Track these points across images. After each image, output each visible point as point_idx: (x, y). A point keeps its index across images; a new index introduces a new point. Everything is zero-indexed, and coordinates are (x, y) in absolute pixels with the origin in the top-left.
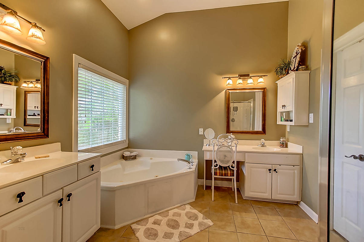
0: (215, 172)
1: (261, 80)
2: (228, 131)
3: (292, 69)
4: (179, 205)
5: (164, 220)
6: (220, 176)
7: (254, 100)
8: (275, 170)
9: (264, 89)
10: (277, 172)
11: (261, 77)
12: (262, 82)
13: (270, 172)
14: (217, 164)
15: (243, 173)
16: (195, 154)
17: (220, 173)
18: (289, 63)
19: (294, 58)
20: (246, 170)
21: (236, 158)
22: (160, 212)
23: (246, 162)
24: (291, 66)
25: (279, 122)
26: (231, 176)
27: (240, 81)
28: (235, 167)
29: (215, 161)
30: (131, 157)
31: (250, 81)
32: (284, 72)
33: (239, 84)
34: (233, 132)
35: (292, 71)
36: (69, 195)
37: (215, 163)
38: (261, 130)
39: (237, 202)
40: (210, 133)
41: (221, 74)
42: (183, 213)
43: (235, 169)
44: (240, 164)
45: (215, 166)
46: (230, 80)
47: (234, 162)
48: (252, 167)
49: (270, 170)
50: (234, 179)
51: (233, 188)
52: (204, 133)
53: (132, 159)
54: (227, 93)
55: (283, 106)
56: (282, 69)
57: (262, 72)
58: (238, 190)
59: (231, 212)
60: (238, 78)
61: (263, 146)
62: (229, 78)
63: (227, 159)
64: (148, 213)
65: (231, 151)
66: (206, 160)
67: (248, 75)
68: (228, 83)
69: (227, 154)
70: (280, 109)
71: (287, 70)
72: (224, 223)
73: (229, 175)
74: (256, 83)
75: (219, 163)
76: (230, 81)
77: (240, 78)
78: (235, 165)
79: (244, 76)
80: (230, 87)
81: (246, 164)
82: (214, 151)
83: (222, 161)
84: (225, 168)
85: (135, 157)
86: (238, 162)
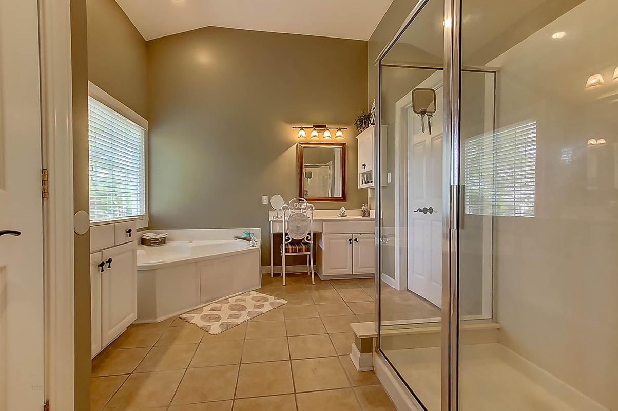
0: (286, 249)
1: (339, 133)
2: (301, 195)
3: (372, 123)
4: (241, 293)
5: (225, 307)
6: (293, 252)
7: (333, 163)
8: (356, 240)
9: (343, 145)
10: (357, 242)
11: (340, 129)
12: (340, 136)
13: (351, 243)
14: (288, 238)
15: (321, 248)
16: (257, 231)
17: (292, 249)
18: (369, 116)
19: (373, 110)
20: (323, 245)
21: (312, 229)
22: (217, 300)
23: (323, 233)
24: (370, 119)
25: (360, 186)
26: (306, 251)
27: (315, 133)
28: (311, 240)
29: (287, 234)
30: (156, 240)
31: (327, 133)
32: (364, 126)
33: (314, 136)
34: (308, 200)
35: (371, 124)
36: (110, 261)
37: (287, 236)
38: (340, 197)
39: (313, 283)
40: (277, 201)
41: (291, 121)
42: (248, 298)
43: (311, 242)
44: (317, 236)
45: (286, 241)
46: (302, 131)
47: (309, 234)
48: (332, 239)
49: (350, 240)
50: (310, 255)
51: (309, 273)
52: (269, 201)
53: (159, 243)
54: (300, 148)
55: (363, 166)
56: (362, 122)
57: (340, 124)
58: (315, 274)
59: (307, 291)
60: (312, 129)
61: (343, 215)
62: (302, 129)
63: (300, 231)
64: (201, 303)
65: (306, 220)
66: (273, 234)
67: (324, 126)
68: (299, 135)
69: (301, 224)
70: (361, 170)
71: (367, 124)
72: (300, 300)
73: (304, 251)
74: (334, 138)
75: (291, 236)
76: (303, 133)
77: (315, 130)
78: (311, 237)
79: (320, 127)
80: (302, 140)
81: (324, 236)
82: (285, 221)
83: (295, 234)
84: (299, 242)
85: (163, 241)
86: (314, 234)
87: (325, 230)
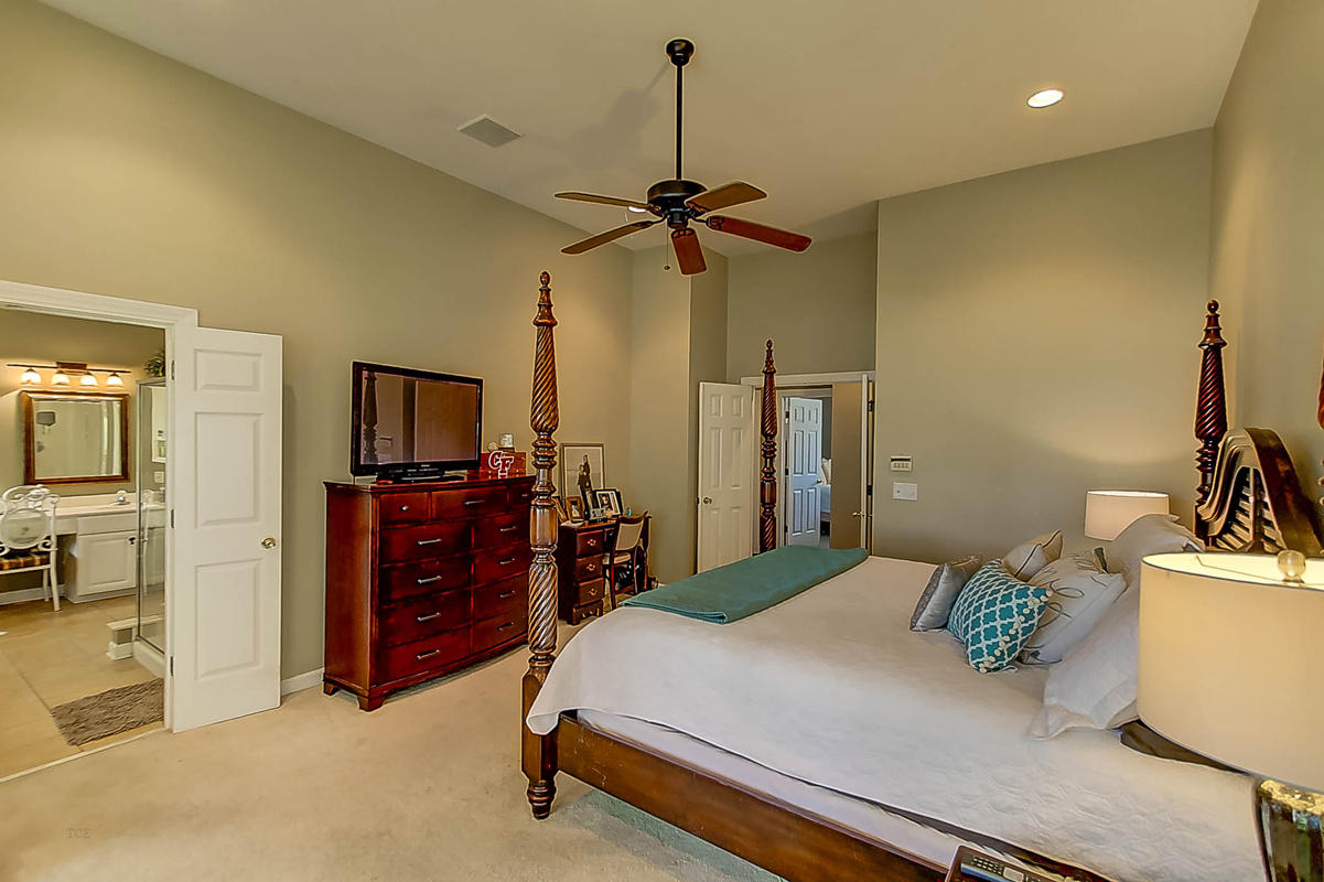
1: (114, 380)
2: (29, 478)
6: (11, 569)
9: (123, 396)
11: (115, 373)
12: (116, 384)
14: (2, 547)
15: (73, 556)
17: (11, 563)
20: (77, 551)
21: (54, 530)
23: (78, 534)
25: (155, 457)
26: (41, 564)
27: (63, 378)
28: (54, 547)
31: (87, 378)
33: (59, 384)
34: (45, 483)
38: (117, 474)
39: (57, 610)
43: (53, 550)
44: (64, 541)
46: (32, 373)
47: (48, 538)
48: (94, 541)
50: (49, 569)
51: (47, 599)
54: (25, 399)
55: (159, 431)
57: (117, 361)
60: (55, 370)
61: (122, 503)
62: (31, 369)
63: (29, 534)
65: (43, 519)
67: (83, 366)
68: (27, 378)
69: (30, 525)
70: (156, 436)
73: (37, 564)
74: (102, 384)
75: (9, 545)
76: (34, 375)
77: (61, 372)
78: (52, 543)
79: (77, 367)
81: (80, 538)
83: (16, 540)
84: (25, 553)
86: (59, 538)
87: (81, 528)
